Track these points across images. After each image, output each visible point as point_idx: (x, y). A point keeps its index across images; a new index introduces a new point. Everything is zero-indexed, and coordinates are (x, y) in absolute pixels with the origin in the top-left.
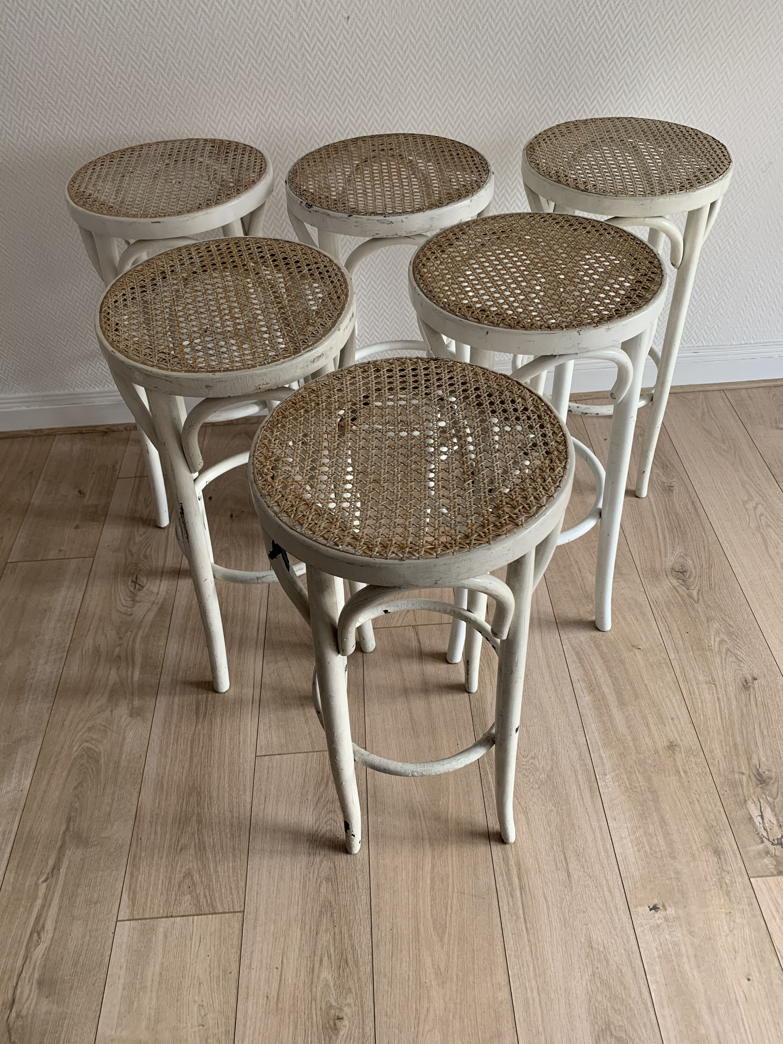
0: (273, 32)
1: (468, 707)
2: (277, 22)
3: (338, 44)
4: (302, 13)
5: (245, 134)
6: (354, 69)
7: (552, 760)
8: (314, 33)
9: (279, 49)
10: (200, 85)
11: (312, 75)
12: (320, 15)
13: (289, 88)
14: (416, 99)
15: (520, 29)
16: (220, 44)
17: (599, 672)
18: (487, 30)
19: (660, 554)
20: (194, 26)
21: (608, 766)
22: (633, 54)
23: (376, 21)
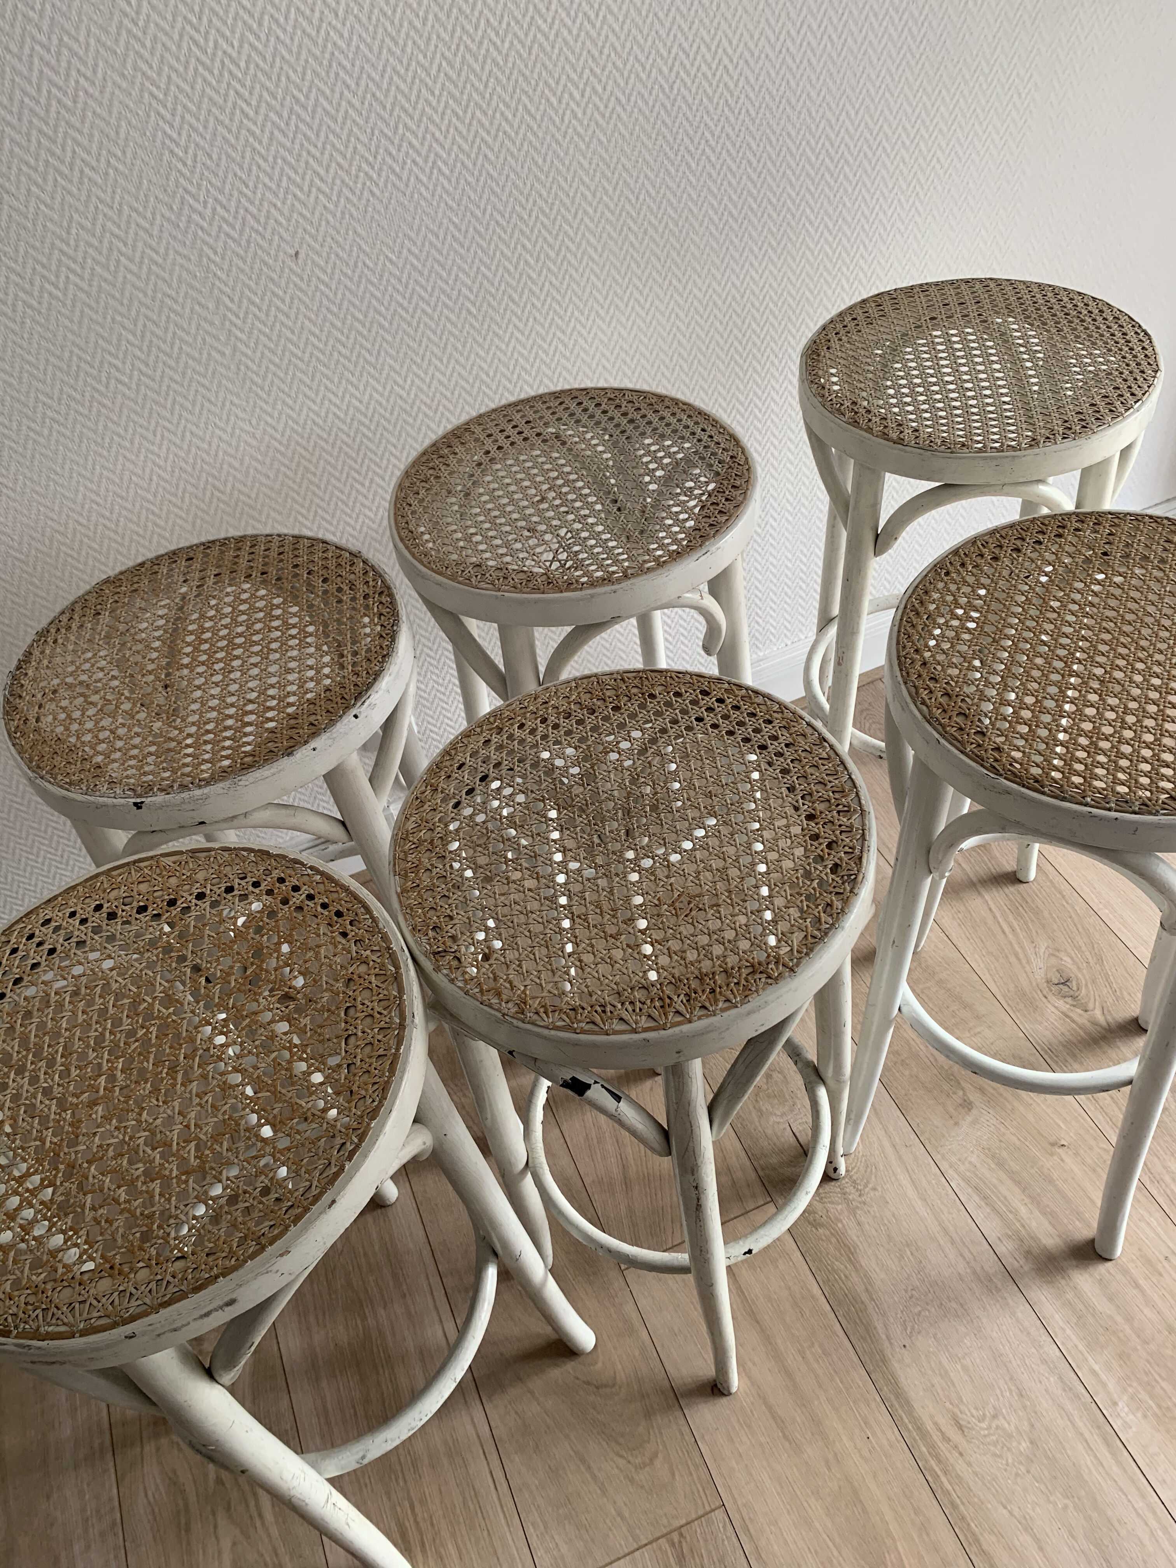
0: (166, 310)
1: (855, 1359)
2: (169, 292)
3: (288, 300)
4: (212, 266)
5: (154, 486)
6: (325, 333)
7: (1024, 1407)
8: (242, 293)
9: (183, 334)
10: (51, 429)
11: (253, 361)
12: (245, 262)
13: (217, 392)
14: (439, 354)
15: (591, 205)
16: (71, 352)
17: (1023, 1211)
18: (537, 217)
19: (1019, 960)
20: (16, 334)
21: (1111, 1386)
22: (774, 201)
23: (347, 247)
